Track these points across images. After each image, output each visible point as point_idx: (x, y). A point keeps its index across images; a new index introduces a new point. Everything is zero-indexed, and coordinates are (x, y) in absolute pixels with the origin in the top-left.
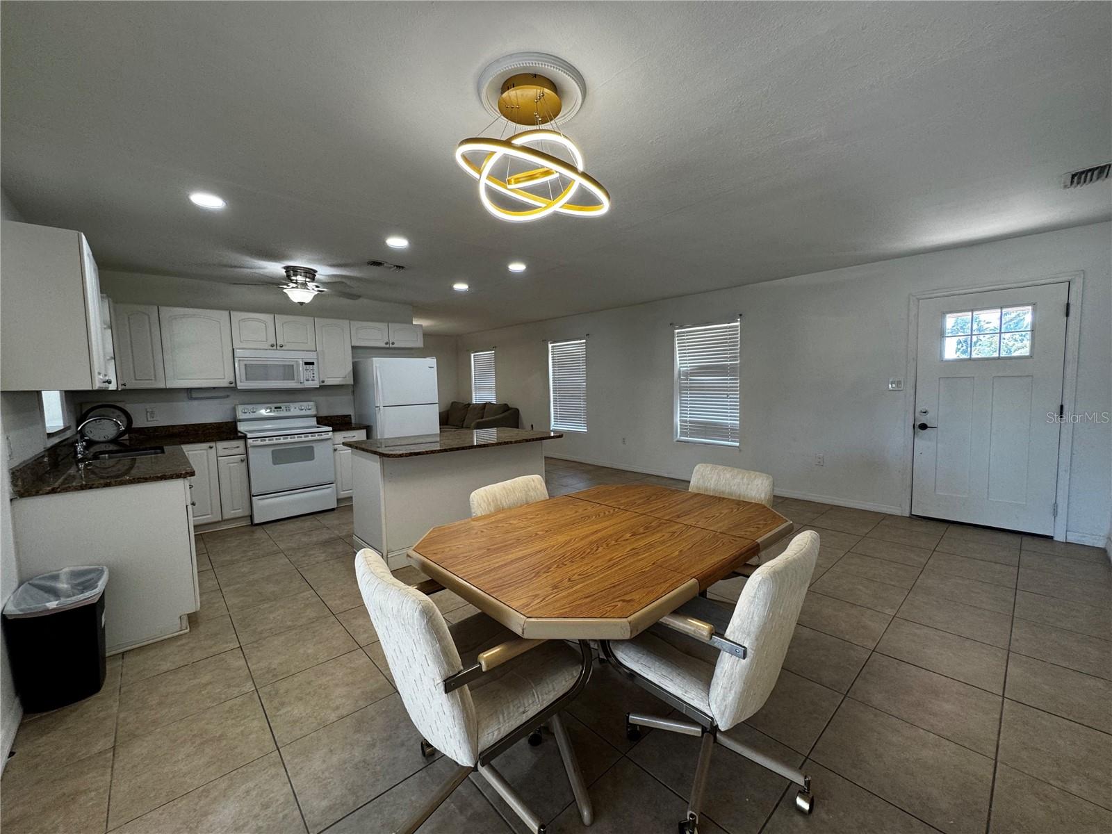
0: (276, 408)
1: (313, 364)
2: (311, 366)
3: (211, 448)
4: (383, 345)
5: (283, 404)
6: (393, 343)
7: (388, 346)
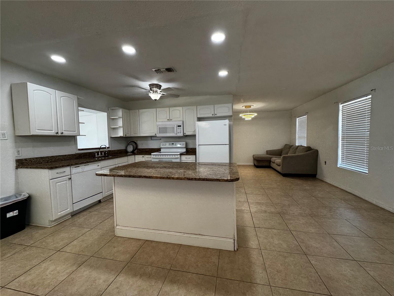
0: (172, 144)
1: (180, 126)
2: (180, 127)
3: (143, 157)
4: (211, 116)
5: (175, 143)
6: (216, 115)
7: (213, 116)
